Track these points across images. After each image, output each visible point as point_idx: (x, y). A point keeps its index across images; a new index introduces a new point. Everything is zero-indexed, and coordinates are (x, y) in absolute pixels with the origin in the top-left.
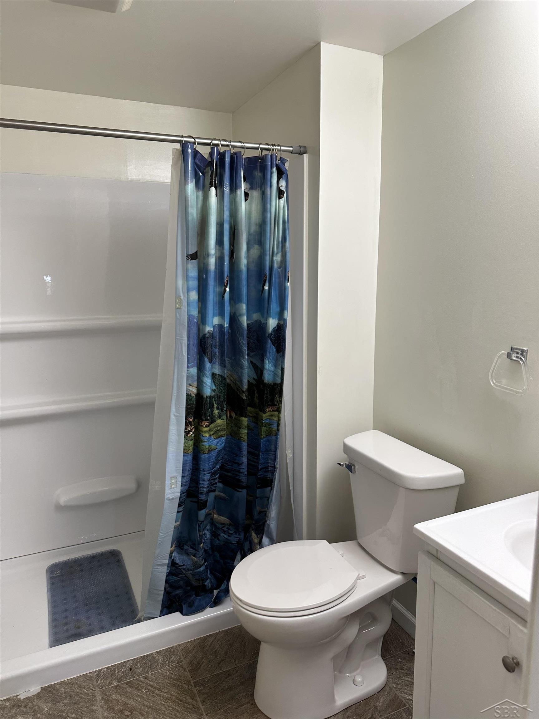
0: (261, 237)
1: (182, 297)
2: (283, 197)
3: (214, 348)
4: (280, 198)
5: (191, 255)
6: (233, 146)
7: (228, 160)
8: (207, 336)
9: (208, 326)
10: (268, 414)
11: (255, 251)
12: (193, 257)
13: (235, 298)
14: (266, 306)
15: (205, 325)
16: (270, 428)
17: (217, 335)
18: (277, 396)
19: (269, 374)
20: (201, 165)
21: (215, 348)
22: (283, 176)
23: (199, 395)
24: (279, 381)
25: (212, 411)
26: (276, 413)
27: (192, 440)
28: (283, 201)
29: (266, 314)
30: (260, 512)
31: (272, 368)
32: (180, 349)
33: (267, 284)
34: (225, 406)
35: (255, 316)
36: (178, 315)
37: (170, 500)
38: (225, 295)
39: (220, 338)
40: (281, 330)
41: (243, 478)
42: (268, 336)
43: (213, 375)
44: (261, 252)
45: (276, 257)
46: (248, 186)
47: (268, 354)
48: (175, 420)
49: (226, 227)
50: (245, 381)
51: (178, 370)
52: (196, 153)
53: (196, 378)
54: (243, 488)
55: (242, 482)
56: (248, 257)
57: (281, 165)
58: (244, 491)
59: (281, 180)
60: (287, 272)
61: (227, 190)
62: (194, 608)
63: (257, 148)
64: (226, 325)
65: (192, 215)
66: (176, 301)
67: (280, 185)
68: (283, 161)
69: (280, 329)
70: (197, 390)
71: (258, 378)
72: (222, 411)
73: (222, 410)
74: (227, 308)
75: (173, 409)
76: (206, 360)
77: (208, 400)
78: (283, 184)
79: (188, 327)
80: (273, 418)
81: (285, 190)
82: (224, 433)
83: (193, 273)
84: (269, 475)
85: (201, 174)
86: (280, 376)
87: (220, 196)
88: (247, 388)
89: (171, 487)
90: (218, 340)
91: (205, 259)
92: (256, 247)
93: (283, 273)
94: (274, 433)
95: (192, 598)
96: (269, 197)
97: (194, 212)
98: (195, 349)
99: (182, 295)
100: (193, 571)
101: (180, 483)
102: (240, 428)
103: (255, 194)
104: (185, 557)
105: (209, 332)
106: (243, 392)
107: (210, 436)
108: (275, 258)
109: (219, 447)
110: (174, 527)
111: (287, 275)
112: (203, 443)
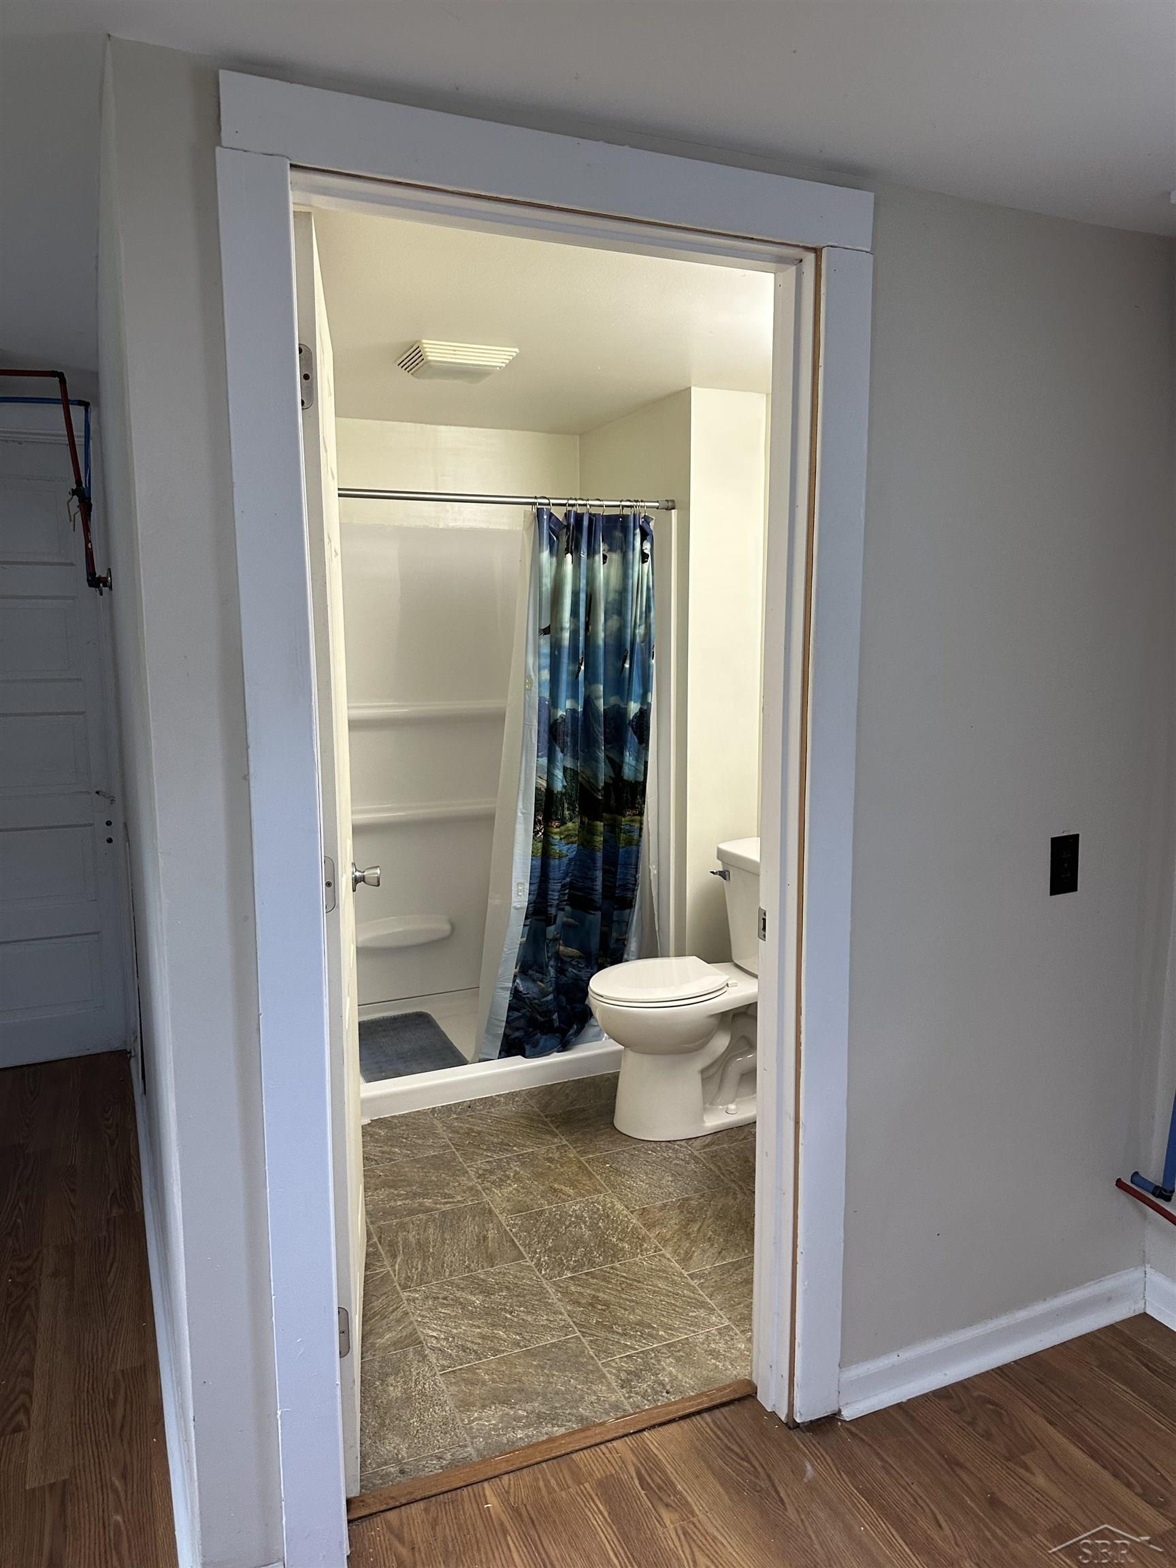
0: (621, 606)
1: (533, 677)
2: (647, 561)
3: (565, 737)
4: (644, 562)
5: (543, 629)
6: (591, 505)
7: (586, 523)
8: (558, 721)
9: (561, 710)
10: (628, 818)
11: (614, 622)
12: (546, 631)
13: (590, 679)
14: (626, 687)
15: (557, 709)
16: (630, 836)
17: (569, 721)
18: (638, 797)
19: (629, 769)
20: (556, 529)
21: (567, 736)
22: (648, 537)
23: (549, 790)
24: (641, 779)
25: (563, 811)
26: (638, 818)
27: (540, 842)
28: (646, 565)
29: (626, 696)
30: (617, 940)
31: (633, 763)
32: (529, 737)
33: (628, 661)
34: (577, 806)
35: (613, 700)
36: (527, 696)
37: (517, 909)
38: (580, 674)
39: (572, 725)
40: (644, 717)
41: (598, 896)
42: (629, 724)
43: (565, 769)
44: (621, 624)
45: (639, 629)
46: (607, 547)
47: (629, 745)
48: (522, 818)
49: (583, 596)
50: (602, 778)
51: (526, 760)
52: (551, 515)
53: (546, 770)
54: (597, 909)
55: (595, 902)
56: (605, 630)
57: (645, 525)
58: (599, 913)
59: (645, 542)
60: (652, 647)
61: (584, 556)
62: (538, 1049)
63: (619, 506)
64: (580, 709)
65: (546, 585)
66: (525, 681)
67: (644, 548)
68: (647, 519)
69: (643, 715)
70: (547, 784)
71: (615, 774)
72: (574, 813)
73: (574, 811)
74: (581, 689)
75: (520, 805)
76: (558, 749)
77: (559, 796)
78: (647, 546)
79: (539, 711)
80: (633, 824)
81: (649, 553)
82: (575, 840)
83: (546, 650)
84: (629, 895)
85: (555, 539)
86: (643, 773)
87: (577, 563)
88: (603, 785)
89: (518, 894)
90: (570, 727)
91: (558, 634)
92: (615, 617)
93: (647, 648)
94: (635, 842)
95: (536, 1037)
96: (631, 561)
97: (547, 582)
98: (545, 736)
99: (532, 674)
100: (539, 1000)
101: (528, 891)
102: (594, 835)
103: (615, 557)
104: (530, 985)
105: (561, 717)
106: (599, 790)
107: (561, 839)
108: (637, 631)
109: (572, 855)
110: (519, 943)
111: (652, 650)
112: (553, 847)
